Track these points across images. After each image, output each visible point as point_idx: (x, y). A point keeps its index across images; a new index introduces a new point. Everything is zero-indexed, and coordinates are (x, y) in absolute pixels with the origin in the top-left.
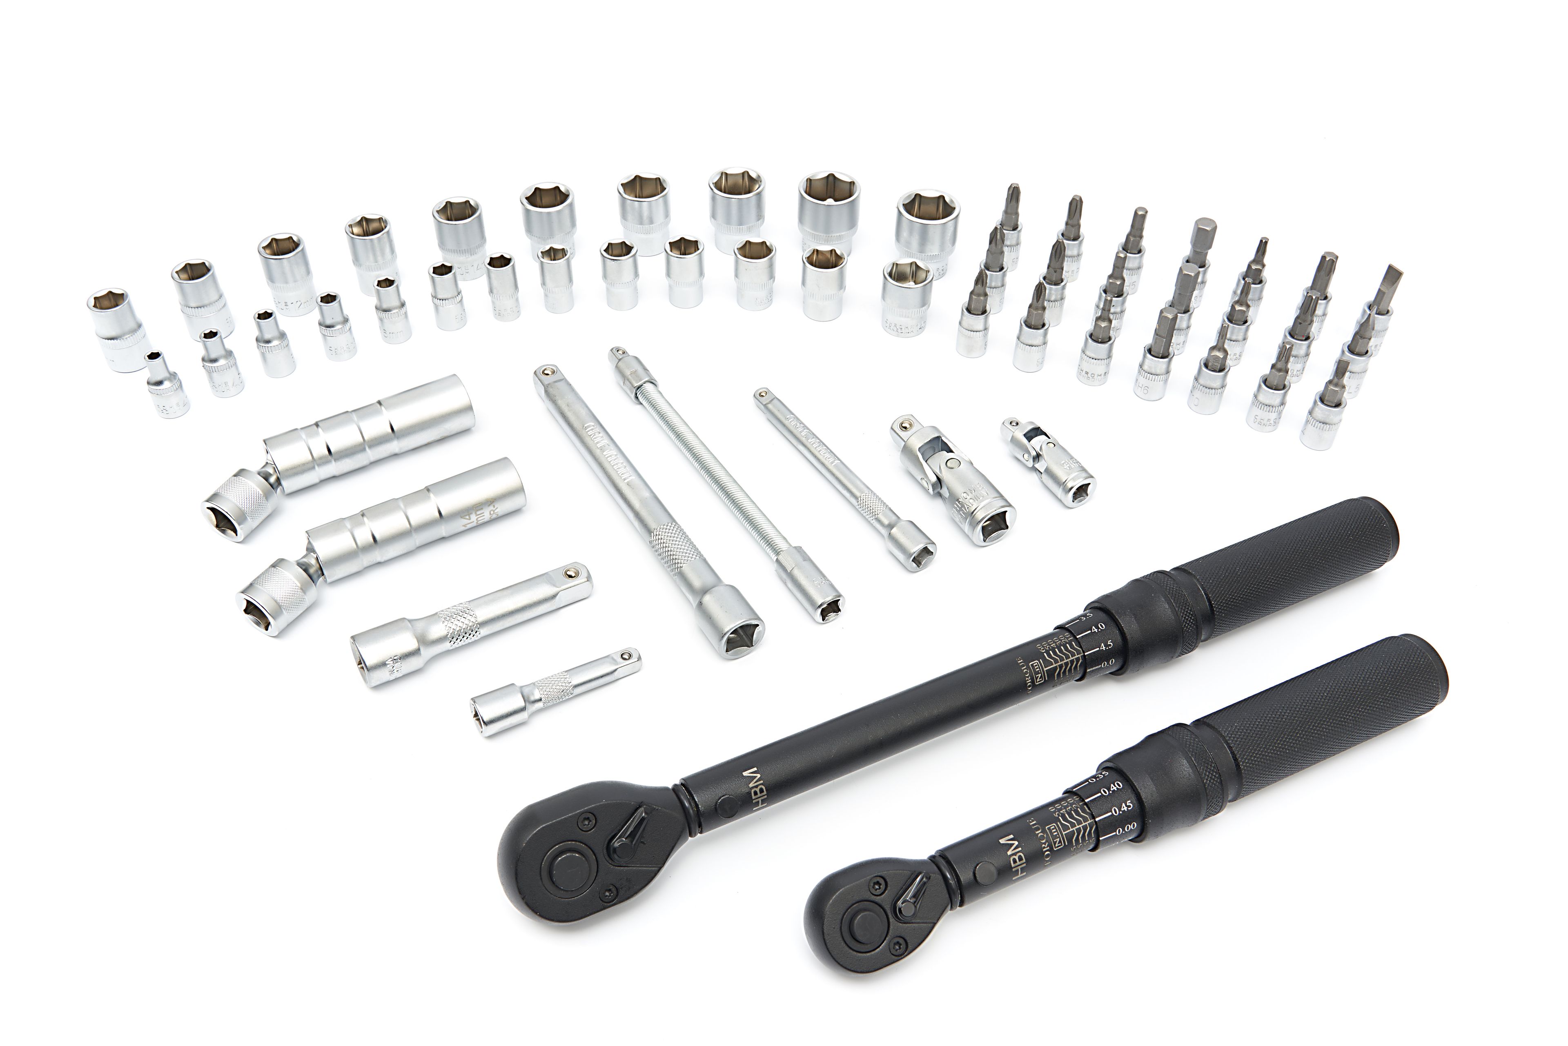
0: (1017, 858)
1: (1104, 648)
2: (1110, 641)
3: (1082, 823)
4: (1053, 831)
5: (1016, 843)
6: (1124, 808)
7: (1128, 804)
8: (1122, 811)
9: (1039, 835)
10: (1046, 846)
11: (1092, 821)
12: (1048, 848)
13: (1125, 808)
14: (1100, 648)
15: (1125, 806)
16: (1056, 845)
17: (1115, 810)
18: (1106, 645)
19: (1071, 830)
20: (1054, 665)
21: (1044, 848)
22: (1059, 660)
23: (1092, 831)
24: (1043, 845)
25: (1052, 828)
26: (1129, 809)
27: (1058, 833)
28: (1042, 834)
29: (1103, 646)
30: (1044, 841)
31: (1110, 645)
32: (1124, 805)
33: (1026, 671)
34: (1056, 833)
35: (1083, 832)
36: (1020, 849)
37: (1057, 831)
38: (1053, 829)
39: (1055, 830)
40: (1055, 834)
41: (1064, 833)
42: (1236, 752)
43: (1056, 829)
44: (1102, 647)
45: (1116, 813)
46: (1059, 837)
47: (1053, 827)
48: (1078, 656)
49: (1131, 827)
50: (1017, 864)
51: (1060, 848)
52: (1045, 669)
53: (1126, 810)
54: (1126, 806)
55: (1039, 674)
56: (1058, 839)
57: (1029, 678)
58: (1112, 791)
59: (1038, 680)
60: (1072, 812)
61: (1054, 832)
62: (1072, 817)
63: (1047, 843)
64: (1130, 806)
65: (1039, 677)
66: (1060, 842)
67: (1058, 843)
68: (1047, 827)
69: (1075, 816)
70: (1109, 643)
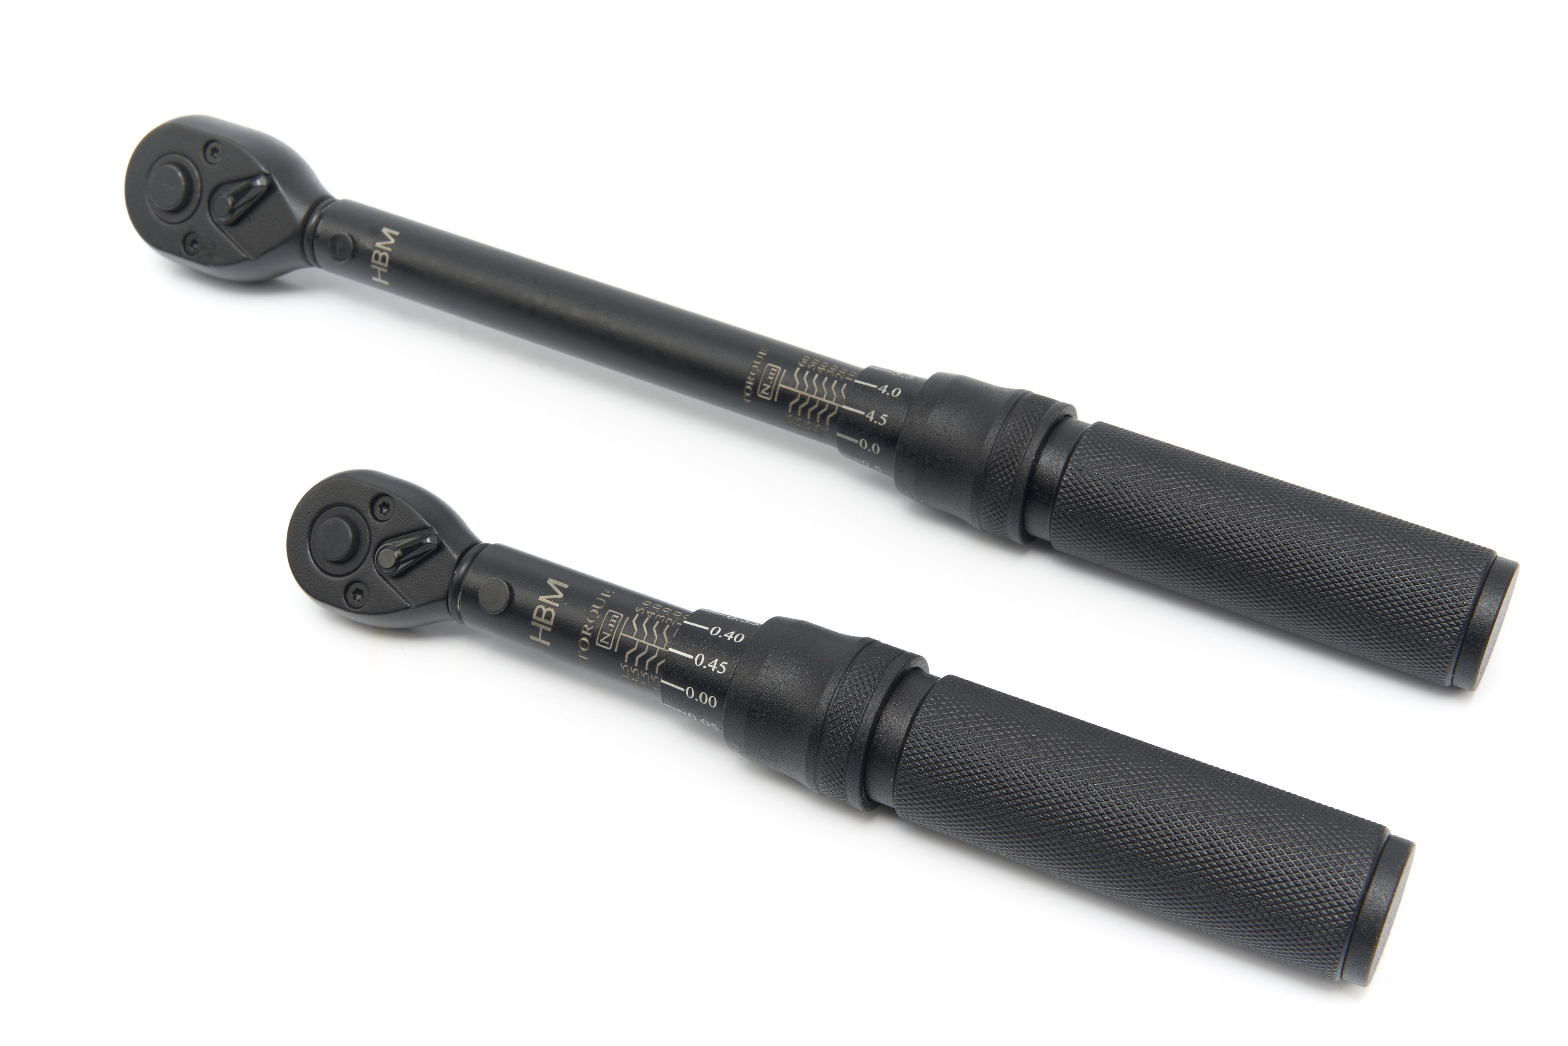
0: (545, 611)
1: (871, 418)
2: (886, 416)
3: (653, 643)
4: (612, 620)
5: (560, 595)
6: (713, 664)
7: (721, 665)
8: (707, 667)
9: (593, 610)
10: (588, 629)
11: (665, 650)
12: (590, 634)
13: (714, 667)
14: (866, 414)
15: (715, 664)
16: (602, 640)
17: (701, 658)
18: (877, 417)
19: (633, 638)
20: (795, 390)
21: (585, 629)
22: (808, 388)
24: (586, 626)
25: (614, 616)
26: (718, 672)
27: (615, 627)
28: (597, 612)
29: (872, 415)
30: (591, 621)
31: (882, 421)
32: (716, 661)
33: (755, 368)
34: (613, 626)
35: (645, 655)
36: (557, 605)
37: (616, 624)
38: (615, 618)
39: (615, 621)
40: (610, 625)
41: (621, 634)
43: (618, 622)
44: (870, 416)
45: (699, 662)
46: (612, 633)
47: (617, 617)
48: (835, 404)
49: (708, 699)
50: (538, 619)
51: (605, 647)
52: (780, 385)
53: (713, 670)
54: (718, 665)
55: (768, 383)
56: (609, 635)
57: (753, 379)
59: (763, 392)
60: (658, 622)
61: (612, 623)
62: (649, 626)
63: (592, 627)
64: (721, 670)
65: (766, 389)
66: (609, 640)
67: (605, 640)
68: (610, 611)
69: (654, 628)
70: (882, 417)
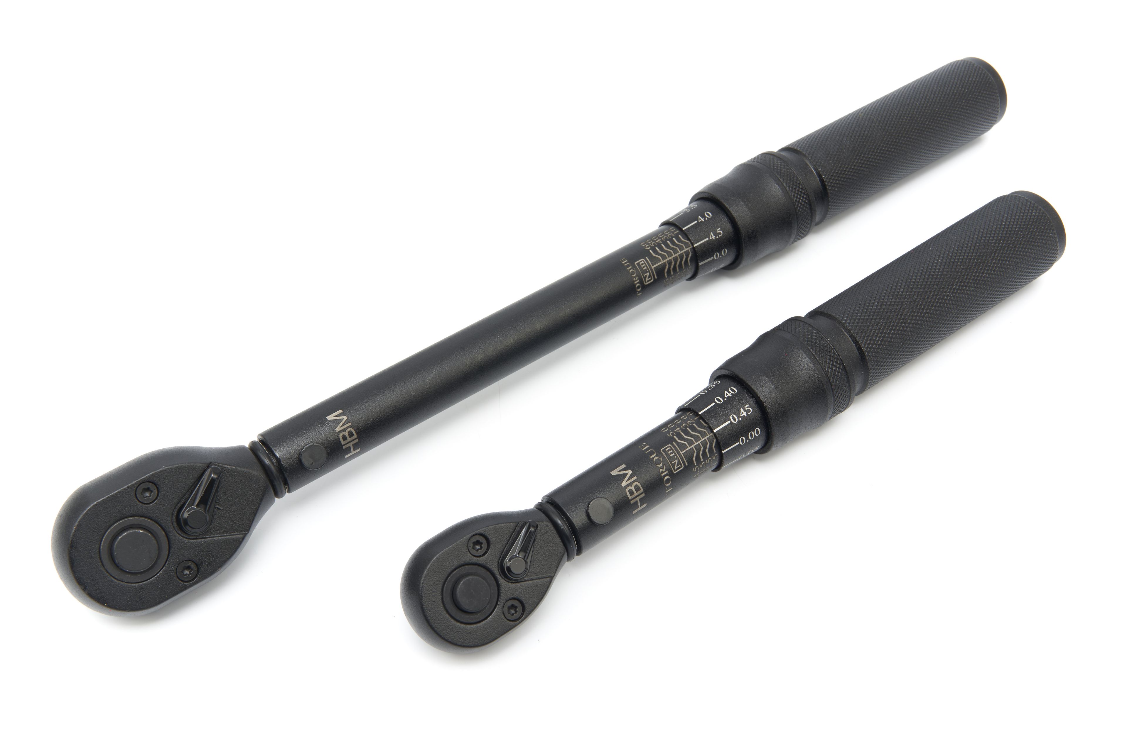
0: (633, 488)
1: (714, 237)
2: (719, 229)
3: (701, 439)
4: (669, 452)
5: (630, 472)
6: (742, 413)
7: (746, 409)
8: (741, 417)
9: (654, 459)
10: (664, 470)
11: (711, 435)
12: (667, 472)
13: (745, 414)
14: (709, 238)
15: (743, 412)
16: (676, 468)
17: (733, 417)
18: (716, 234)
19: (689, 448)
20: (662, 262)
21: (662, 472)
22: (667, 256)
23: (713, 446)
24: (661, 470)
25: (667, 449)
26: (749, 413)
27: (675, 454)
28: (657, 458)
29: (713, 235)
30: (661, 465)
31: (720, 234)
32: (742, 410)
33: (632, 272)
34: (673, 454)
35: (703, 449)
36: (635, 478)
37: (673, 452)
38: (669, 450)
39: (671, 451)
40: (671, 455)
41: (682, 453)
42: (855, 335)
43: (673, 450)
44: (712, 237)
45: (735, 420)
46: (677, 458)
47: (669, 448)
48: (687, 249)
49: (754, 434)
50: (634, 496)
51: (680, 470)
52: (653, 267)
53: (746, 415)
54: (745, 411)
55: (647, 272)
56: (677, 461)
57: (637, 278)
58: (727, 398)
59: (647, 280)
60: (688, 429)
61: (671, 453)
62: (687, 434)
63: (665, 467)
64: (749, 411)
65: (648, 276)
66: (679, 463)
67: (677, 465)
68: (662, 450)
69: (691, 432)
70: (718, 232)
